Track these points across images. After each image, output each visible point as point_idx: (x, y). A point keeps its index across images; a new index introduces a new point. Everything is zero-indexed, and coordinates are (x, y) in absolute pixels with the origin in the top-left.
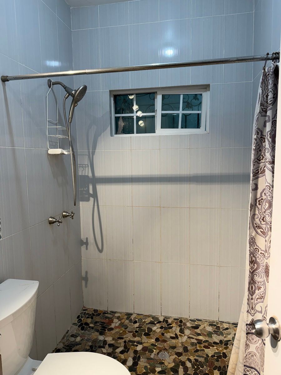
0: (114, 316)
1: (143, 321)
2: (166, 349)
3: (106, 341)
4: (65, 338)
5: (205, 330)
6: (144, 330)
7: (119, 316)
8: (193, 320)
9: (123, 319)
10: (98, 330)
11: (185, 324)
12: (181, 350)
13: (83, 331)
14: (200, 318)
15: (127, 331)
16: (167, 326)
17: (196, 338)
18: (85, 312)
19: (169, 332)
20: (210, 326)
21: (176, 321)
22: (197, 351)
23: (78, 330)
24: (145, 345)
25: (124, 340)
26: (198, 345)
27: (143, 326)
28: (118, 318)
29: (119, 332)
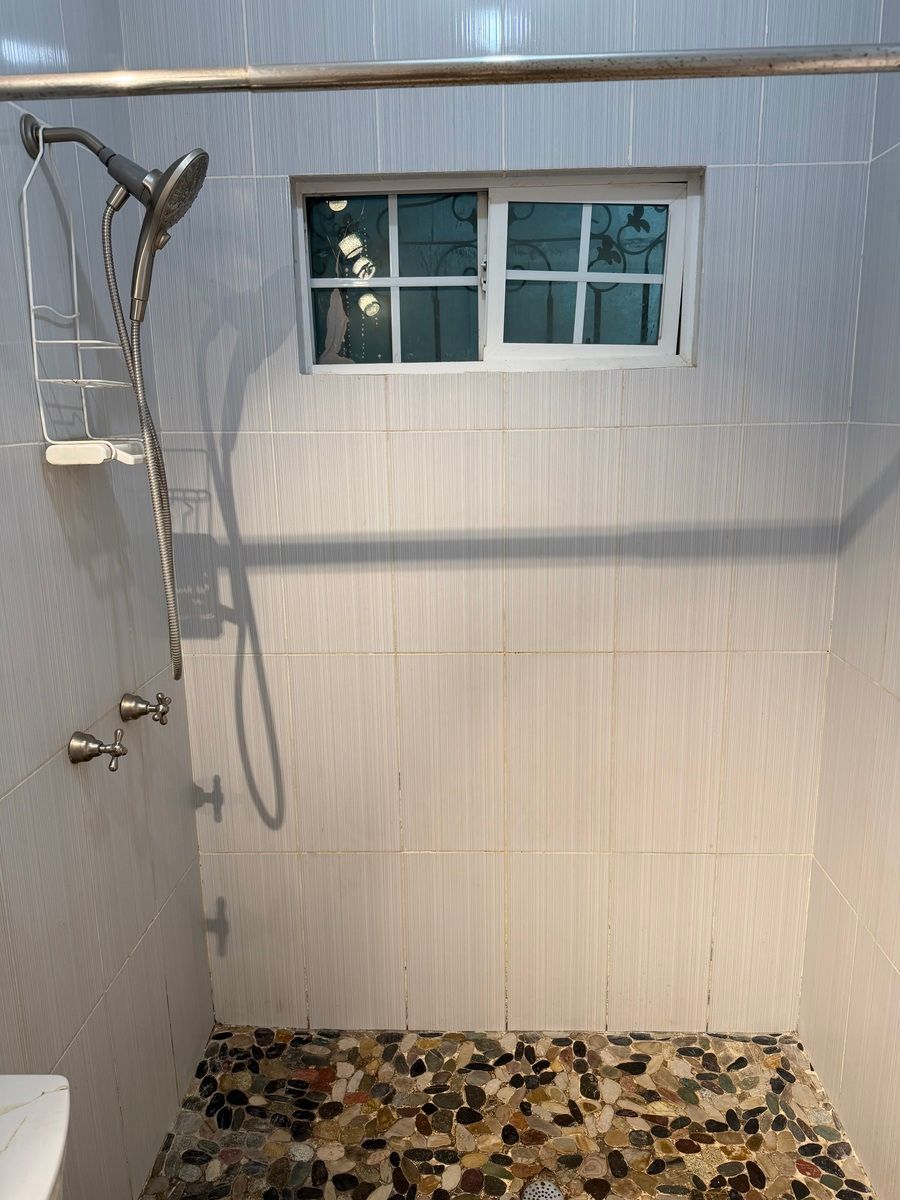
0: (334, 1049)
1: (447, 1059)
2: (546, 1170)
3: (321, 1163)
4: (162, 1172)
5: (670, 1074)
6: (455, 1100)
7: (355, 1049)
8: (620, 1038)
9: (370, 1058)
10: (286, 1117)
11: (595, 1059)
12: (600, 1170)
13: (228, 1132)
14: (642, 1030)
15: (393, 1108)
16: (533, 1073)
17: (645, 1112)
18: (224, 1047)
19: (546, 1098)
20: (681, 1058)
21: (562, 1049)
22: (658, 1167)
23: (207, 1129)
24: (470, 1162)
25: (387, 1153)
26: (657, 1142)
27: (448, 1084)
28: (353, 1056)
29: (366, 1118)
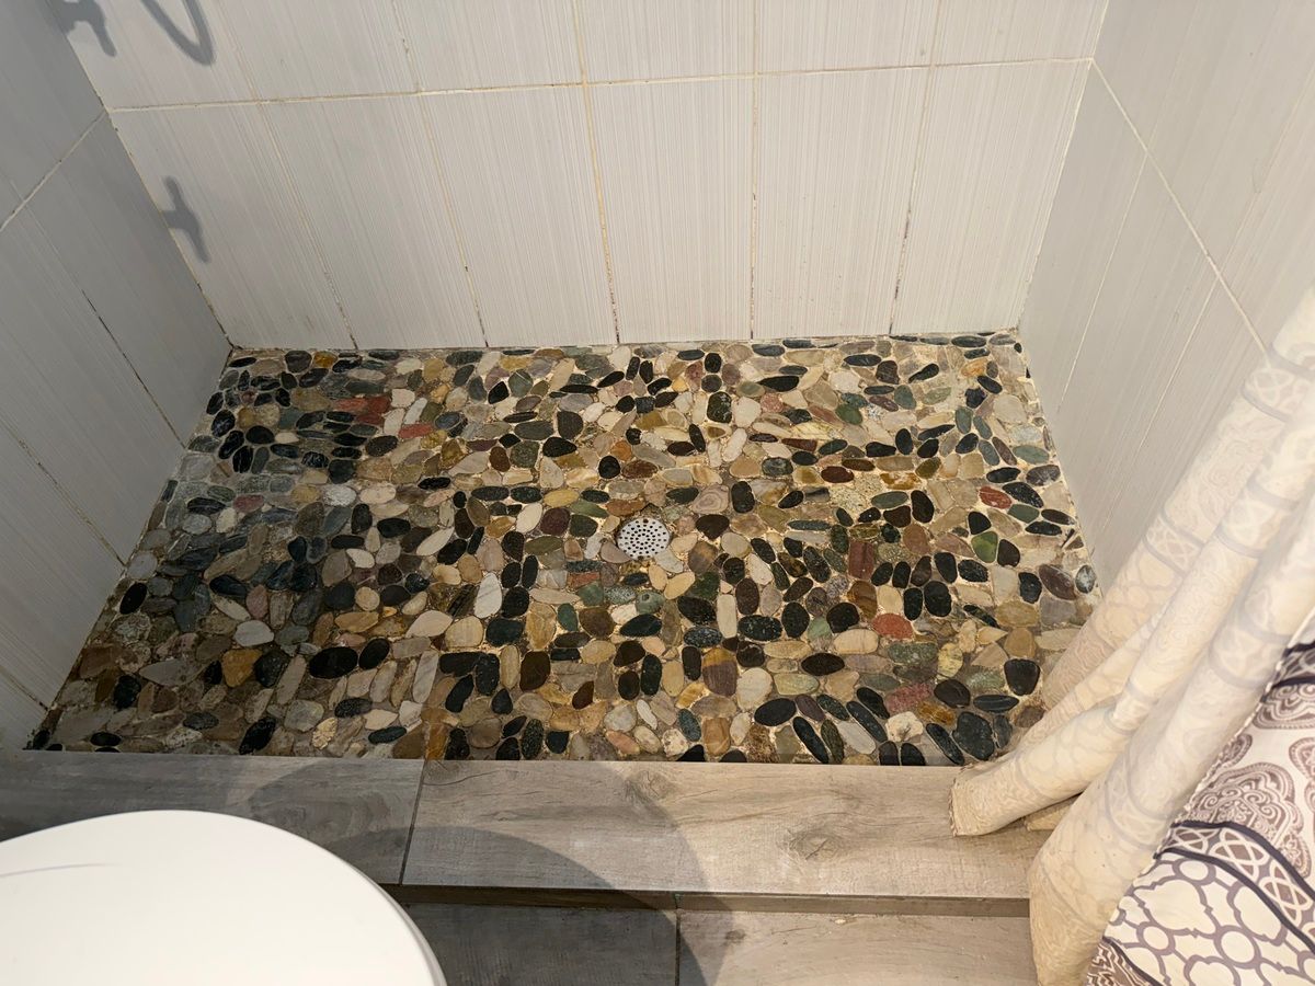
0: (390, 374)
1: (537, 381)
2: (650, 506)
3: (365, 507)
4: (163, 524)
5: (829, 389)
6: (544, 428)
7: (418, 372)
8: (769, 347)
9: (437, 383)
10: (322, 456)
11: (732, 374)
12: (719, 504)
13: (247, 475)
14: (800, 336)
15: (462, 441)
16: (648, 394)
17: (788, 436)
18: (245, 375)
19: (661, 423)
20: (849, 368)
21: (690, 363)
22: (794, 499)
23: (219, 473)
24: (553, 500)
25: (451, 492)
26: (797, 470)
27: (536, 410)
28: (415, 382)
29: (426, 454)
